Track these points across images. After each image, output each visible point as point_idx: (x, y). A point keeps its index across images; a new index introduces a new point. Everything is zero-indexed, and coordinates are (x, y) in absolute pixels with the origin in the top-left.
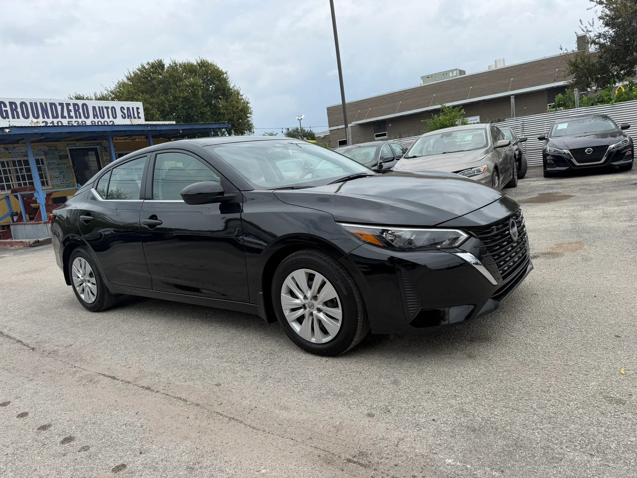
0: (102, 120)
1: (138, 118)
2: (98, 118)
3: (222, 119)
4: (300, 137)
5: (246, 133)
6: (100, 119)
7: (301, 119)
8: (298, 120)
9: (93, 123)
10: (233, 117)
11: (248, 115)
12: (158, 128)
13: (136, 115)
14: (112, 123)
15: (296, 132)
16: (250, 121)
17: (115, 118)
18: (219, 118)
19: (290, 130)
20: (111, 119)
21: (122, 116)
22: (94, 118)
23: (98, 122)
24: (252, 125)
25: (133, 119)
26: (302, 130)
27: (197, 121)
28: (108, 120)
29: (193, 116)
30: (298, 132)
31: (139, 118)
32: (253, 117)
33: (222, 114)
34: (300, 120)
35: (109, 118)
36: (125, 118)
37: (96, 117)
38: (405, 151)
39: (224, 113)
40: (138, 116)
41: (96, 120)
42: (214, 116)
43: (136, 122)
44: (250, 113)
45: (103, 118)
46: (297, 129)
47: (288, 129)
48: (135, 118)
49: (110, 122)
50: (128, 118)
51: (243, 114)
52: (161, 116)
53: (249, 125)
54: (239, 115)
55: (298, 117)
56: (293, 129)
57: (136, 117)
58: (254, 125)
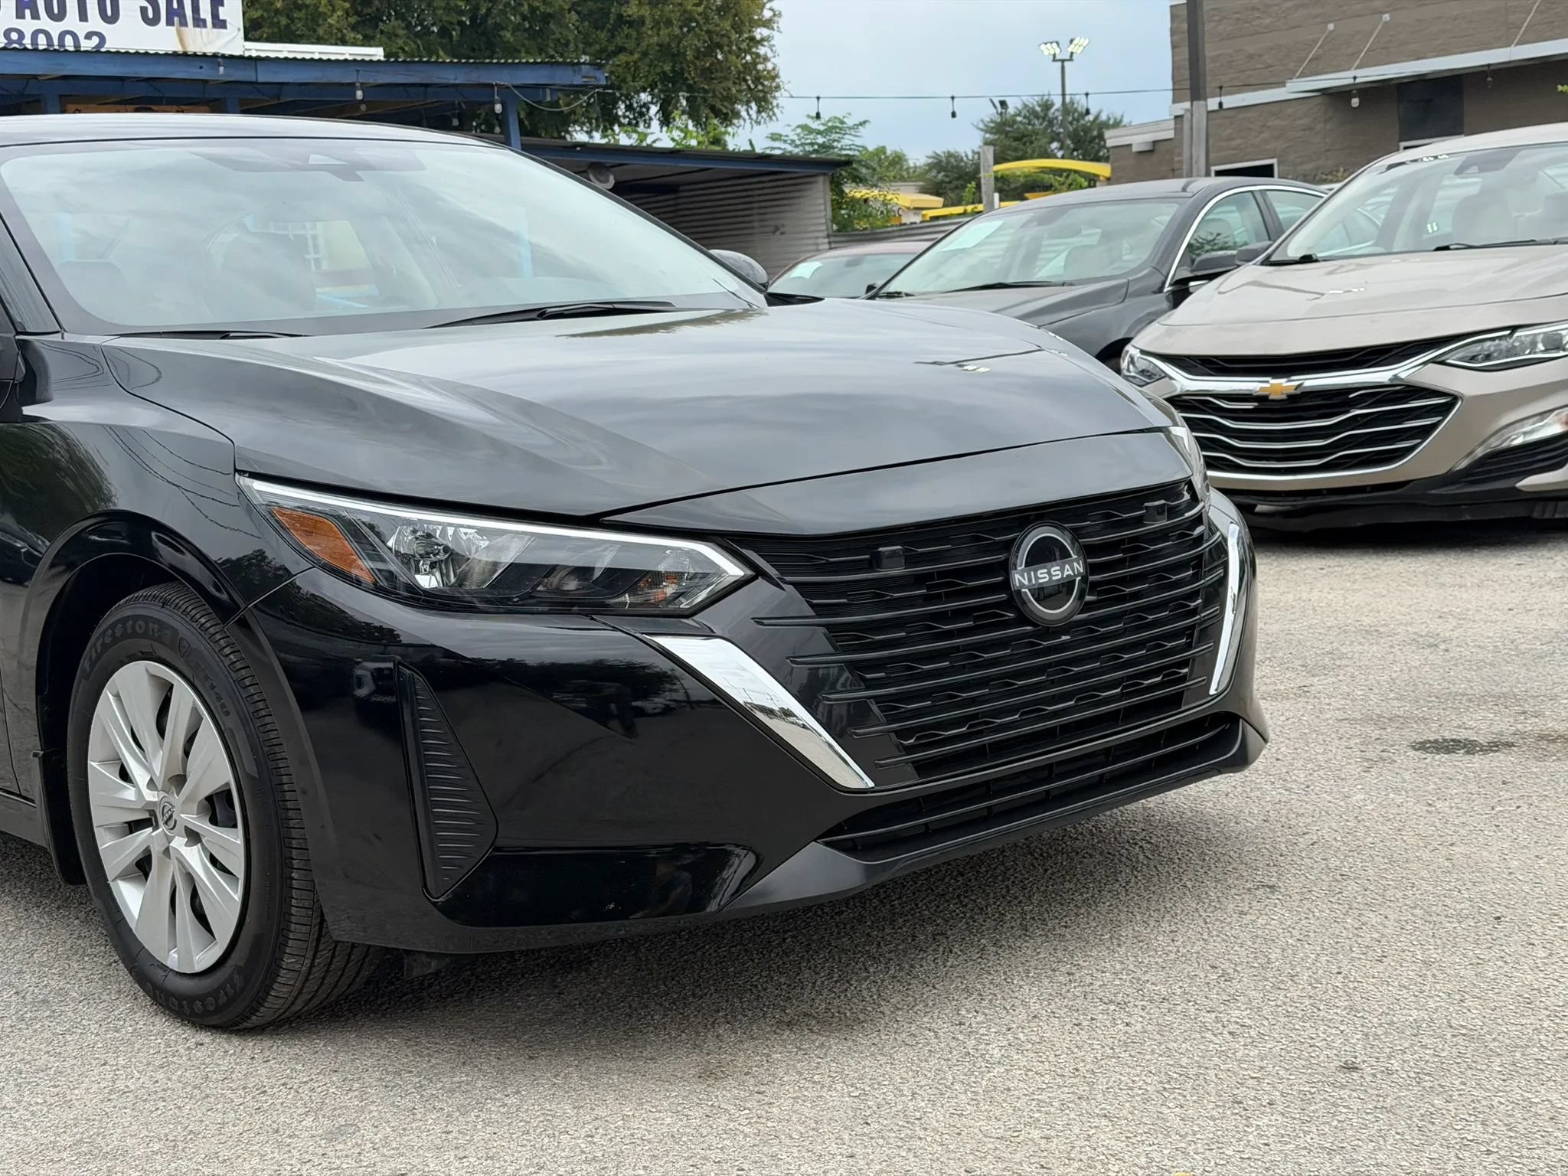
0: (55, 28)
1: (214, 26)
2: (35, 16)
3: (630, 45)
4: (1055, 145)
5: (744, 114)
6: (45, 23)
7: (1071, 59)
8: (1054, 60)
9: (14, 36)
10: (679, 39)
11: (760, 32)
12: (264, 76)
13: (205, 12)
14: (95, 40)
15: (1037, 117)
16: (766, 59)
17: (112, 18)
18: (619, 40)
19: (1011, 110)
20: (95, 22)
21: (143, 10)
22: (18, 17)
23: (35, 34)
24: (774, 78)
25: (190, 30)
26: (1067, 109)
27: (512, 51)
28: (81, 29)
29: (499, 27)
30: (1051, 123)
31: (219, 24)
32: (777, 39)
33: (631, 24)
34: (1063, 61)
35: (83, 16)
36: (153, 22)
37: (28, 12)
38: (1273, 229)
39: (642, 21)
40: (215, 15)
41: (28, 25)
42: (597, 29)
43: (204, 41)
44: (767, 24)
45: (60, 17)
46: (1047, 106)
47: (1003, 104)
48: (199, 22)
49: (89, 36)
50: (170, 22)
51: (727, 25)
52: (353, 20)
53: (757, 80)
54: (708, 32)
55: (1049, 50)
56: (1025, 106)
57: (204, 21)
58: (784, 77)
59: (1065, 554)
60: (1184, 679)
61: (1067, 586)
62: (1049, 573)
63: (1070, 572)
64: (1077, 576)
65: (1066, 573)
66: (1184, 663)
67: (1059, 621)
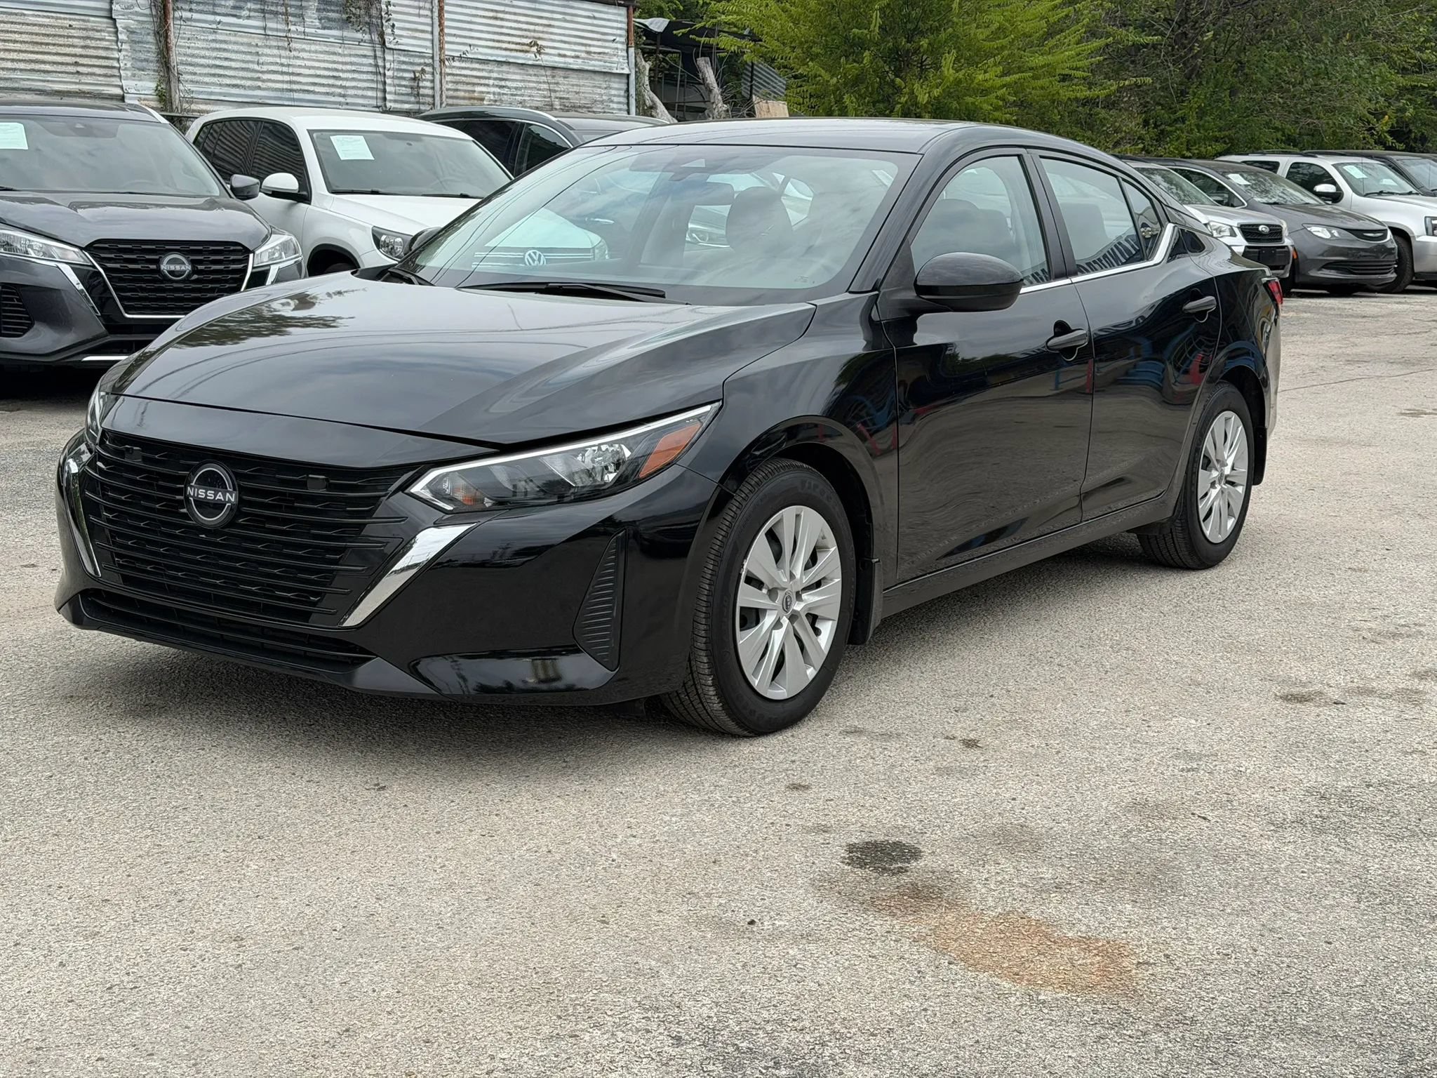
59: (223, 486)
60: (314, 604)
61: (218, 506)
62: (206, 493)
63: (222, 498)
64: (228, 502)
65: (218, 497)
66: (316, 594)
67: (209, 526)
